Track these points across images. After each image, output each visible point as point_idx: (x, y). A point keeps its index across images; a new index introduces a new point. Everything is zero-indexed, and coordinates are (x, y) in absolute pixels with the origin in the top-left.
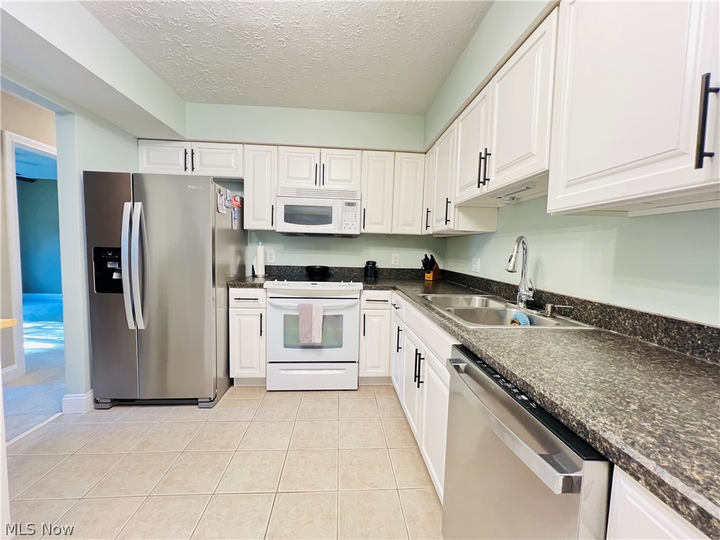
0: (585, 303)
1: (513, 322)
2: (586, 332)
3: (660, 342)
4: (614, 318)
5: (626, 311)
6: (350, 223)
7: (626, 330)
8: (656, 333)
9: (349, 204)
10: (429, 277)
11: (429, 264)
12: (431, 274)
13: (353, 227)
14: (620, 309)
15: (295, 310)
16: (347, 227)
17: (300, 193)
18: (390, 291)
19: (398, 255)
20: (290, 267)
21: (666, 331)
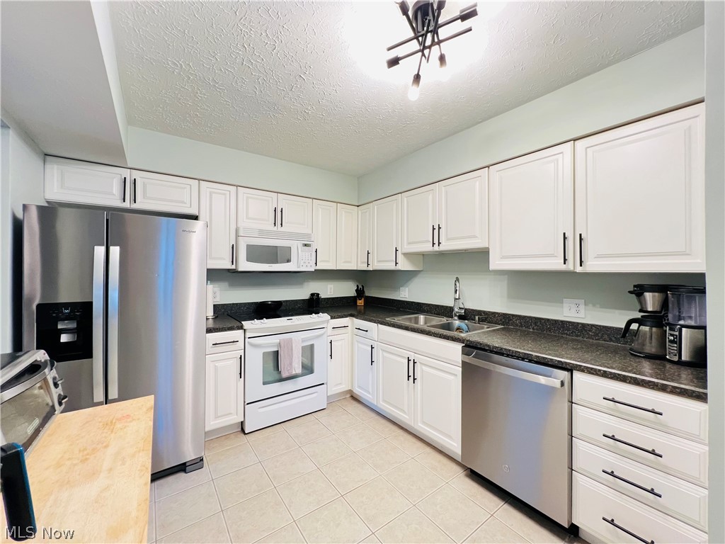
0: (494, 313)
1: (458, 329)
2: (498, 330)
3: (533, 329)
4: (511, 320)
5: (516, 316)
6: (307, 262)
7: (517, 325)
8: (531, 325)
9: (306, 245)
10: (360, 302)
11: (360, 292)
12: (363, 300)
13: (309, 265)
14: (513, 315)
15: (274, 346)
16: (305, 265)
17: (262, 233)
18: (348, 318)
19: (332, 286)
20: (237, 304)
21: (535, 324)
